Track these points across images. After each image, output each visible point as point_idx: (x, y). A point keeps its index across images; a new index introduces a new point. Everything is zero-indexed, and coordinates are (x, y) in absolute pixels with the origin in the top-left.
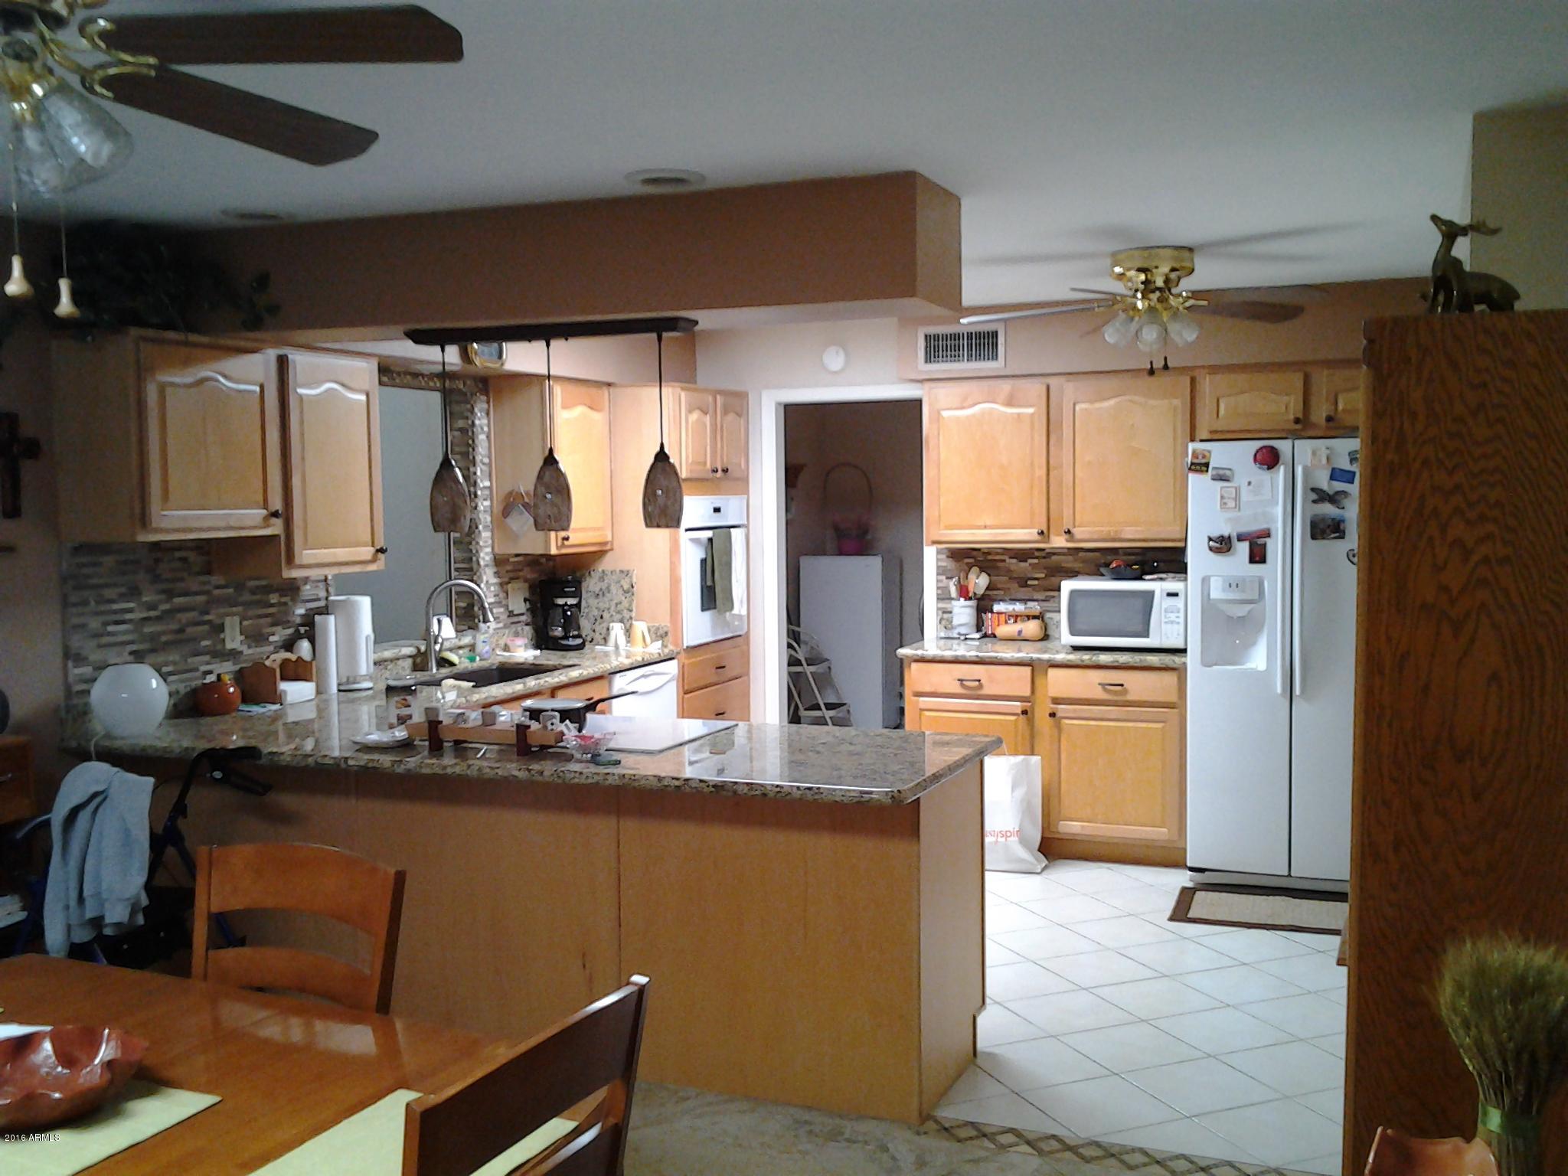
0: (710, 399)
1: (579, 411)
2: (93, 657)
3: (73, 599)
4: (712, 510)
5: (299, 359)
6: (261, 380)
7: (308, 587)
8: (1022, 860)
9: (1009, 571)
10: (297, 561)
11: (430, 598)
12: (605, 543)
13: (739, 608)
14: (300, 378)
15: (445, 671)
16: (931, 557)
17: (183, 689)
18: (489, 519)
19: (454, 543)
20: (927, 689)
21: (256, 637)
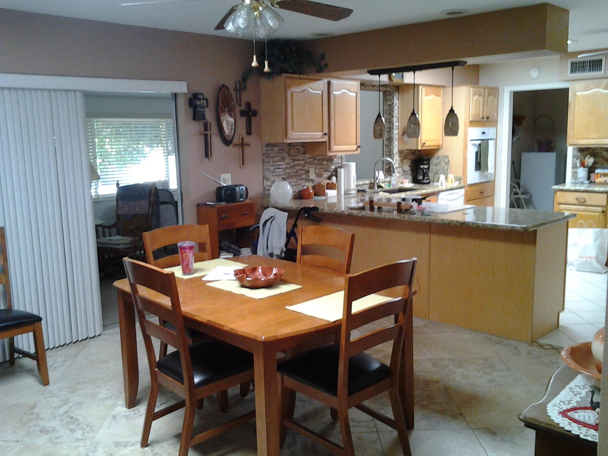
0: (483, 91)
1: (432, 96)
2: (272, 179)
3: (266, 160)
4: (481, 133)
5: (335, 82)
6: (322, 89)
7: (336, 159)
8: (598, 268)
9: (603, 157)
10: (332, 150)
11: (375, 165)
12: (440, 146)
13: (491, 170)
14: (334, 89)
15: (380, 189)
16: (570, 151)
17: (297, 191)
18: (397, 137)
19: (385, 146)
20: (563, 202)
21: (319, 175)
